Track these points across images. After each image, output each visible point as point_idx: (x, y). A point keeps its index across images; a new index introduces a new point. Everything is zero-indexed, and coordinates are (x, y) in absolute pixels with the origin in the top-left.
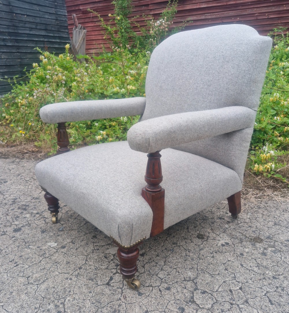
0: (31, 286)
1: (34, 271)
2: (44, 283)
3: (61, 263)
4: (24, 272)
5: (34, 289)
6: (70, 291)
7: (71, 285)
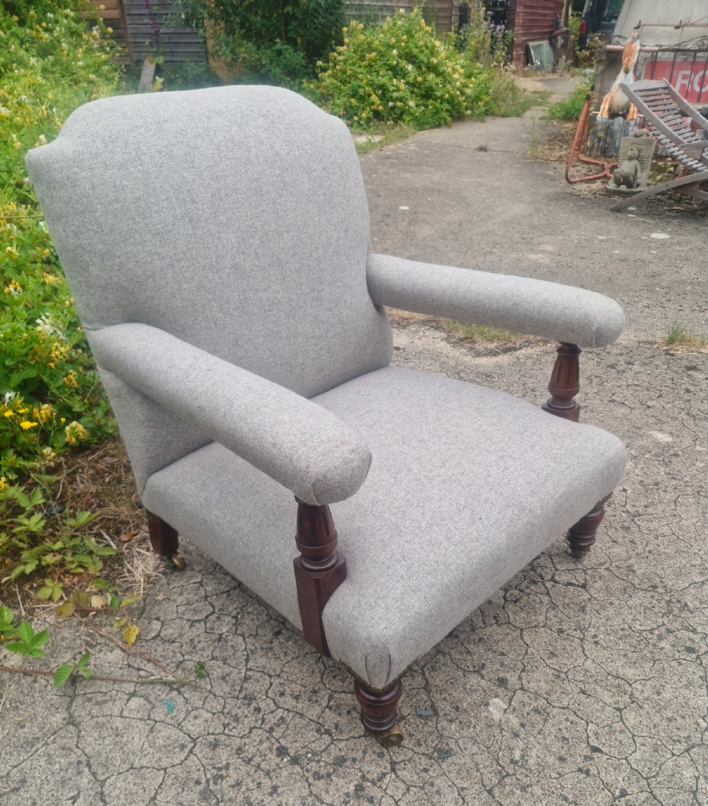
0: (637, 695)
1: (599, 707)
2: (621, 674)
3: (557, 667)
4: (610, 722)
5: (644, 685)
6: (623, 629)
7: (609, 632)
